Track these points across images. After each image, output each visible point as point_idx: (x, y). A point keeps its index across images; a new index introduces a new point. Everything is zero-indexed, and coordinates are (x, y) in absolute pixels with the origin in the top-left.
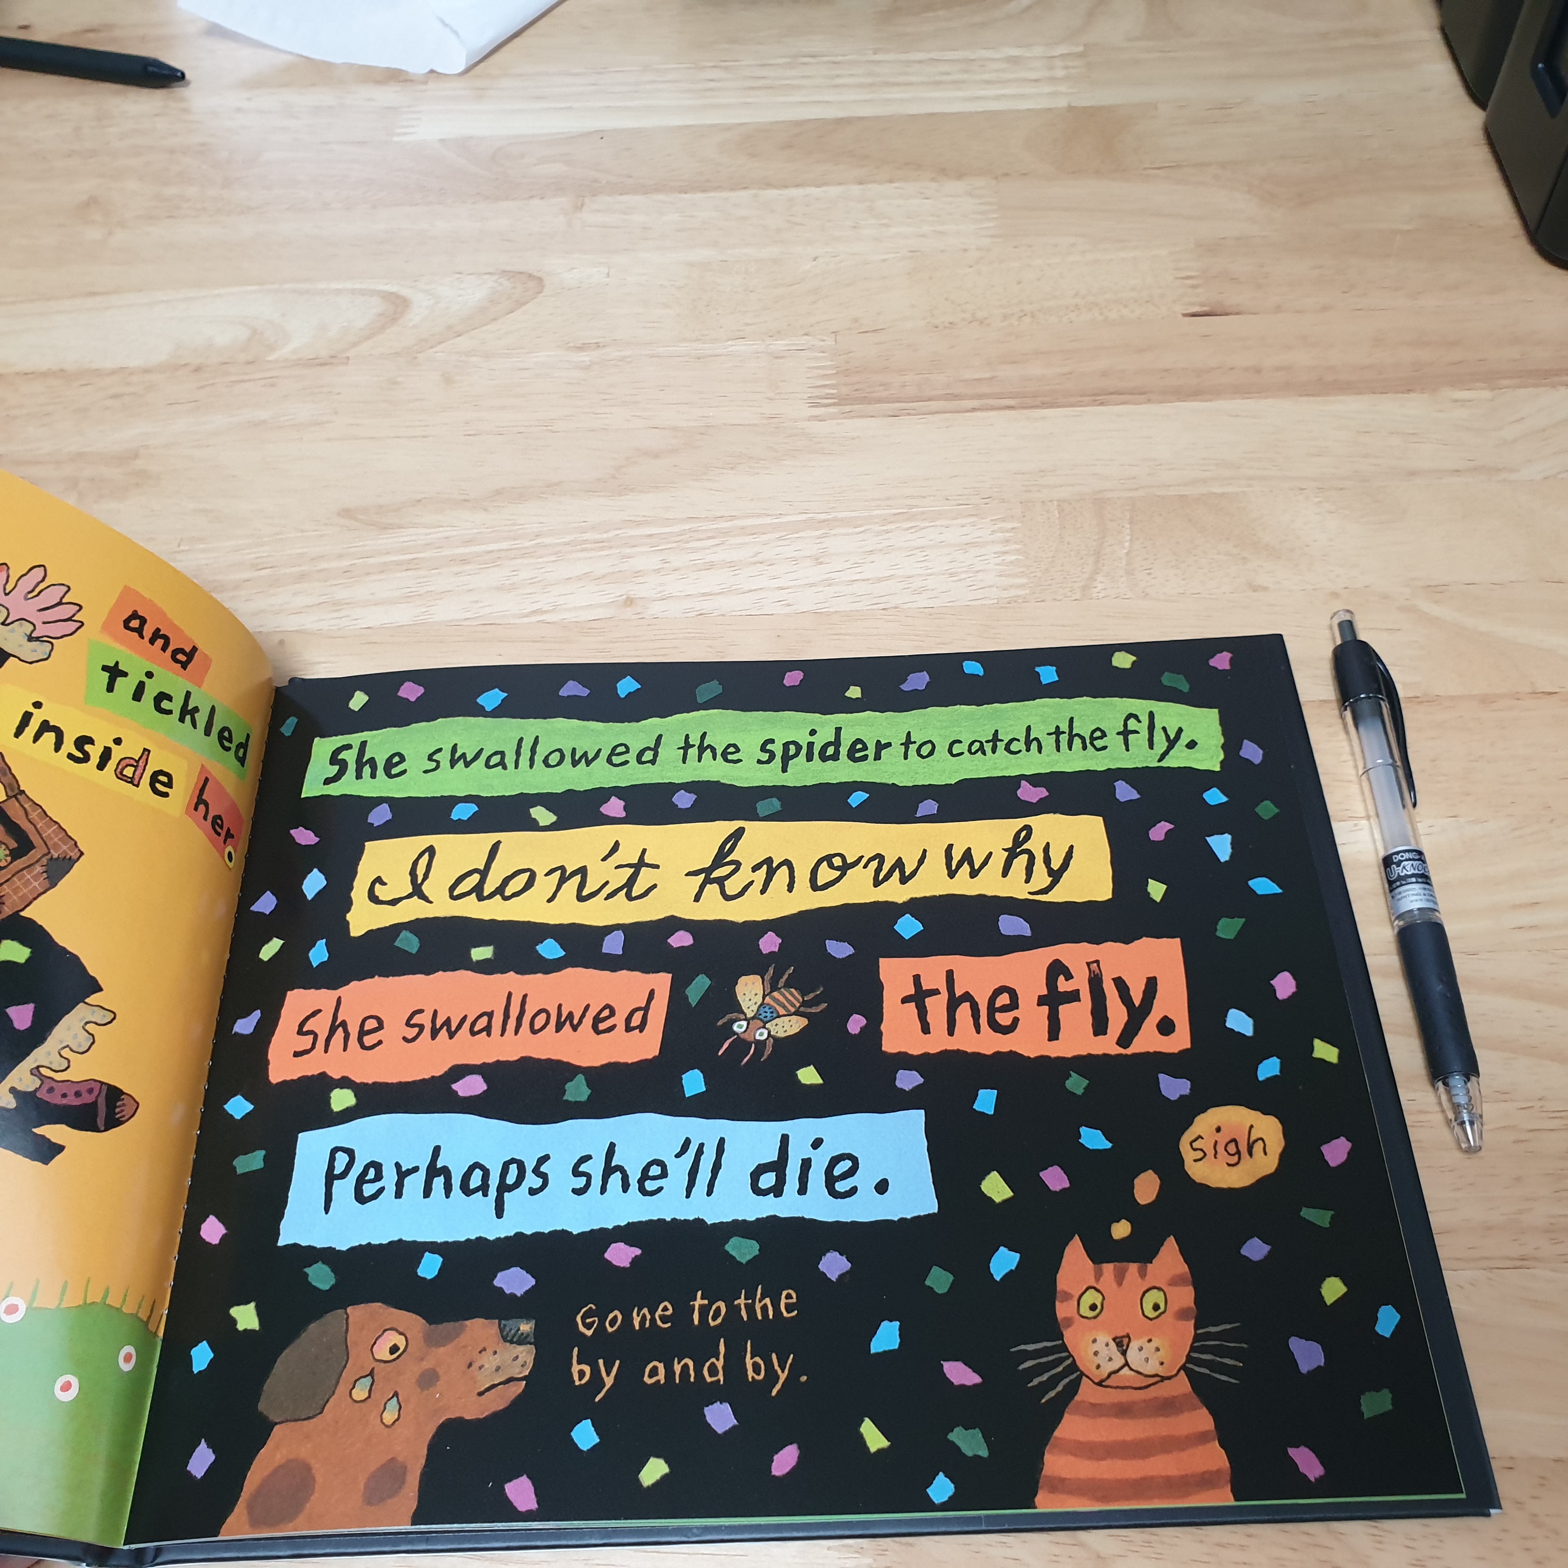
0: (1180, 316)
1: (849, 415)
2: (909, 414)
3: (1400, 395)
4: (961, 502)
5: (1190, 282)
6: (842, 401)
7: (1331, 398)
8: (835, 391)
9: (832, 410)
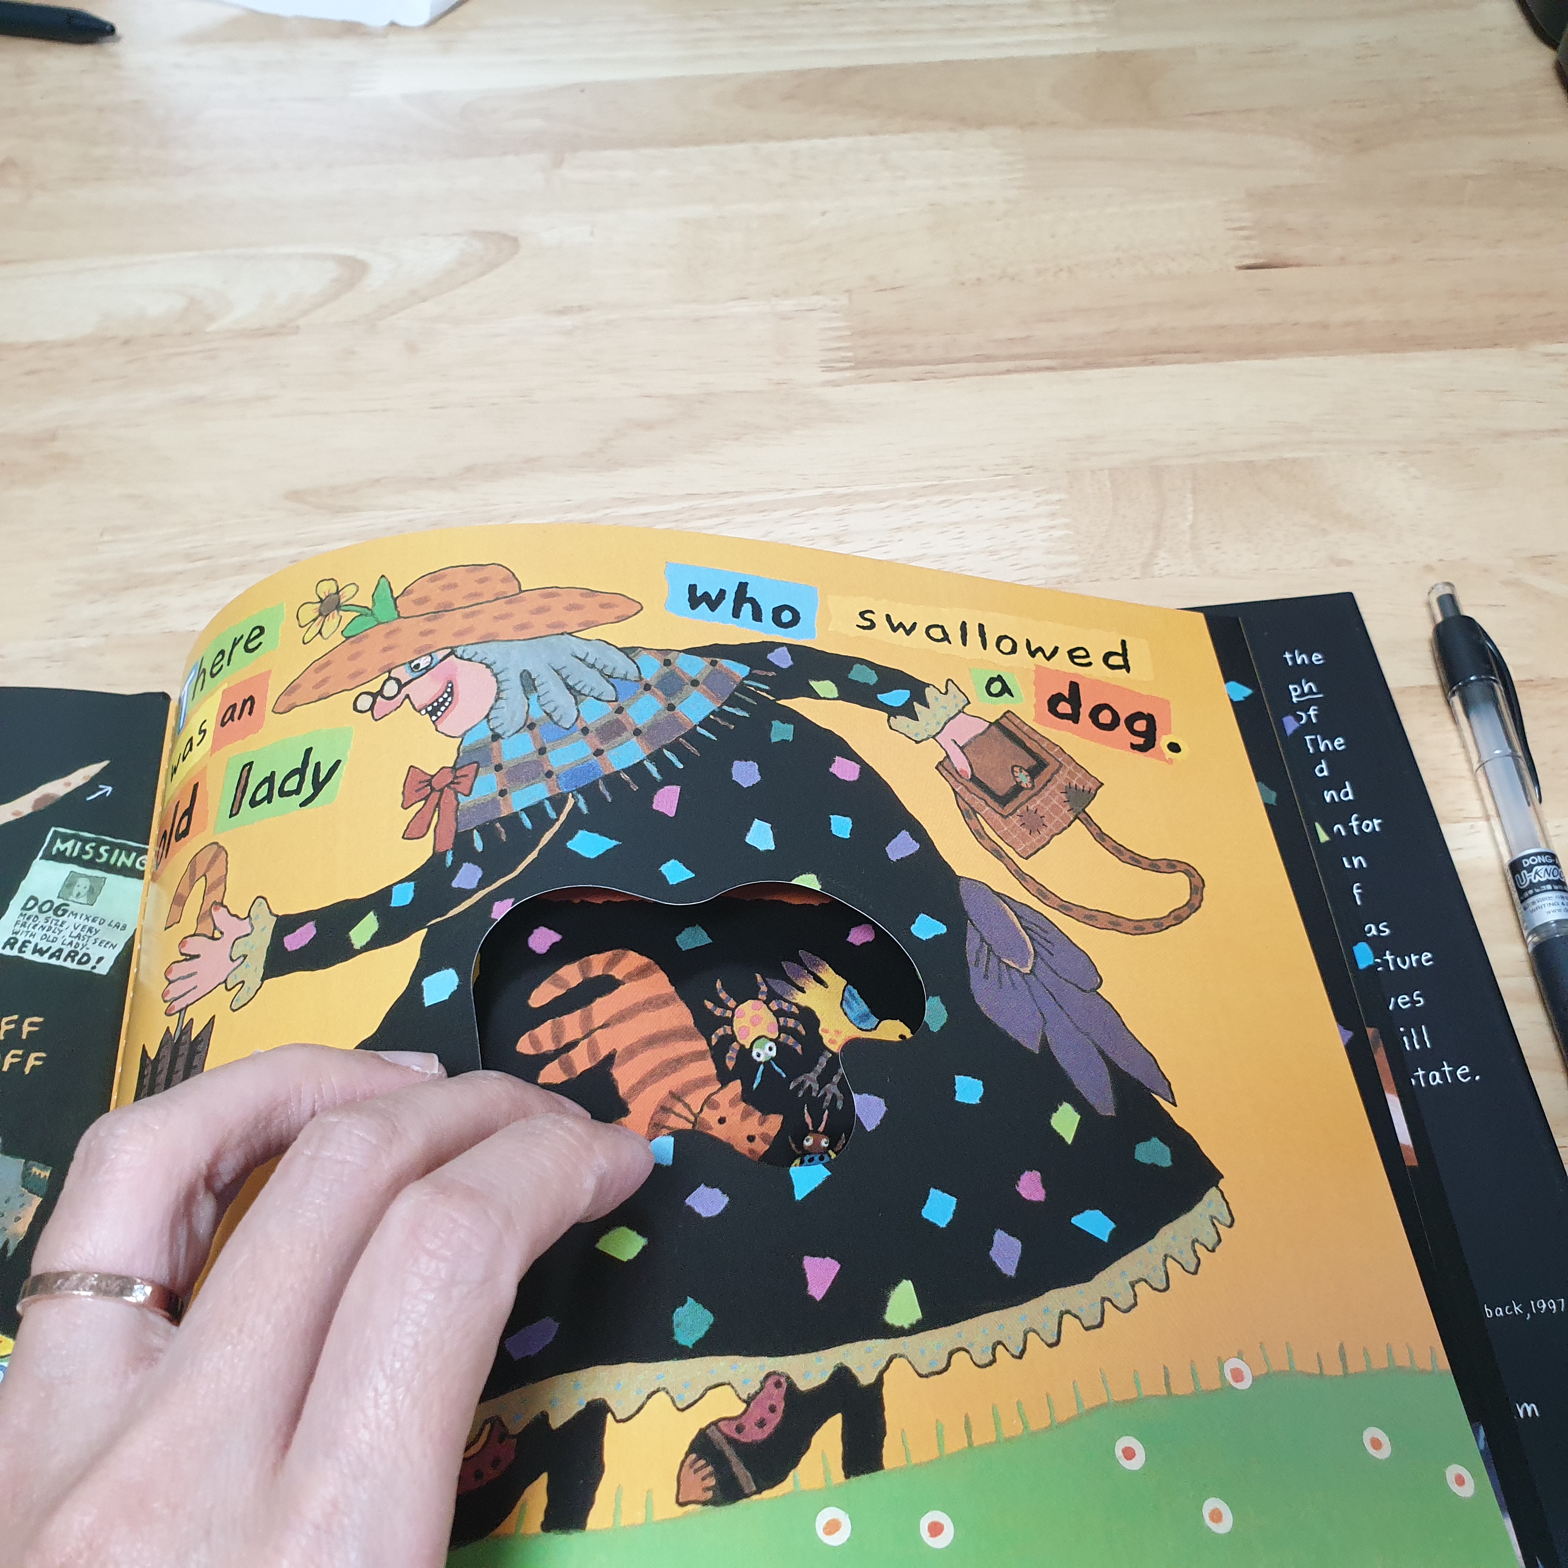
0: (1234, 269)
1: (867, 379)
2: (935, 378)
3: (1485, 351)
4: (1000, 472)
5: (1241, 233)
6: (859, 364)
7: (1408, 354)
8: (850, 354)
9: (848, 374)
